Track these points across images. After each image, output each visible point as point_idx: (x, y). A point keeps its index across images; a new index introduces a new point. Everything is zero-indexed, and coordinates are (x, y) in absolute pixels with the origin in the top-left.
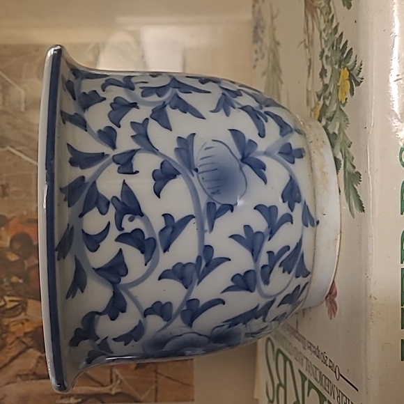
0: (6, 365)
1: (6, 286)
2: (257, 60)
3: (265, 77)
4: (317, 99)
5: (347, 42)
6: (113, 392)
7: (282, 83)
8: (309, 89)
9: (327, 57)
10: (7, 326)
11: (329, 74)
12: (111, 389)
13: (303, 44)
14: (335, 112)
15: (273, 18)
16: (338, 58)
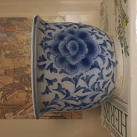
0: (29, 107)
1: (29, 85)
2: (102, 20)
3: (104, 25)
4: (118, 28)
5: (125, 12)
6: (59, 116)
7: (109, 26)
8: (116, 26)
9: (120, 17)
10: (29, 96)
11: (121, 21)
12: (59, 115)
13: (114, 14)
14: (122, 31)
15: (106, 8)
16: (123, 17)
